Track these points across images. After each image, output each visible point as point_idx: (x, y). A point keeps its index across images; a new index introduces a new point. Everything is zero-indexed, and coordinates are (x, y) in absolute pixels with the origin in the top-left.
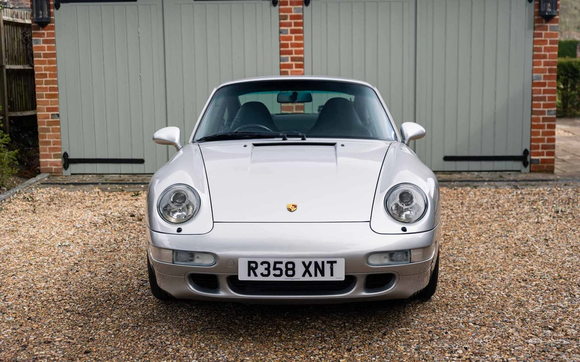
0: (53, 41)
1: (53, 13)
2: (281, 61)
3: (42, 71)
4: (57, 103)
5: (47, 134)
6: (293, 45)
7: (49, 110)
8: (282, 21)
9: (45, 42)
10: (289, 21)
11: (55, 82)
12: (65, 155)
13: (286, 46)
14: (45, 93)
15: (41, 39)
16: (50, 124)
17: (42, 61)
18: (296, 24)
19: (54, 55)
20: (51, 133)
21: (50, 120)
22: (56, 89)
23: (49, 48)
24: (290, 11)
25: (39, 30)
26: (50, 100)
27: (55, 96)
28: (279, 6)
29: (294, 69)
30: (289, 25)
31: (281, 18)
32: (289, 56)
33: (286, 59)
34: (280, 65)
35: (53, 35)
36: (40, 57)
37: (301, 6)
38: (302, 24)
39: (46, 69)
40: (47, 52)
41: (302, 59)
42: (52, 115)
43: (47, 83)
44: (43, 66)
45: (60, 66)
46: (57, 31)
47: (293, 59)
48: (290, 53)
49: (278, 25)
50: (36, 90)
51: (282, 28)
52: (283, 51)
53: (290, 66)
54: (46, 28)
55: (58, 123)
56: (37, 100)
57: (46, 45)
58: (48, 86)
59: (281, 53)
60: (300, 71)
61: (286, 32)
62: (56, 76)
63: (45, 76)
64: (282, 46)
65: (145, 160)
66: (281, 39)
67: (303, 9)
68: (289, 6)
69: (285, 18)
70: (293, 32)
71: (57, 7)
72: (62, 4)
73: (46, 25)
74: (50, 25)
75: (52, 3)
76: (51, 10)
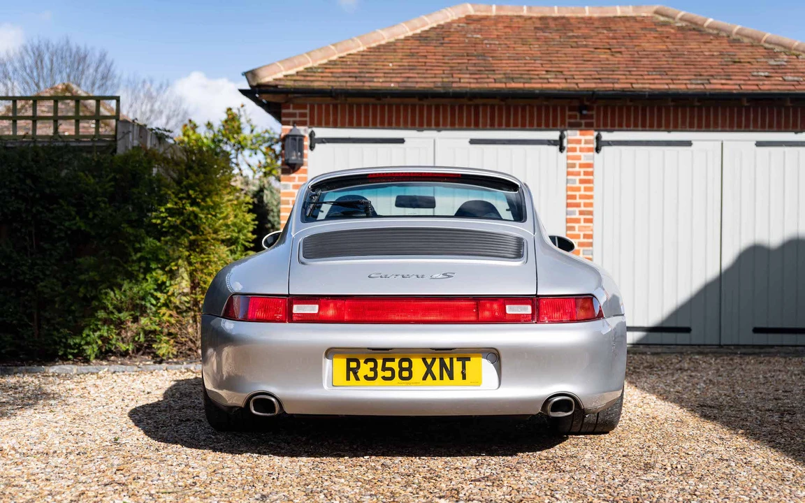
1: (307, 154)
2: (567, 214)
6: (582, 197)
8: (570, 170)
9: (295, 187)
10: (577, 169)
13: (574, 197)
15: (291, 184)
18: (586, 173)
24: (579, 158)
25: (289, 173)
28: (567, 151)
29: (582, 224)
30: (578, 174)
31: (569, 166)
32: (577, 210)
33: (573, 213)
34: (567, 219)
35: (305, 179)
37: (591, 154)
38: (591, 174)
41: (591, 213)
47: (581, 213)
48: (578, 205)
49: (565, 174)
51: (570, 177)
52: (570, 203)
53: (577, 221)
54: (299, 171)
57: (296, 191)
59: (568, 205)
60: (589, 227)
61: (574, 181)
64: (569, 197)
66: (568, 189)
67: (594, 157)
68: (578, 153)
69: (573, 166)
70: (582, 181)
71: (312, 148)
72: (317, 145)
73: (299, 169)
74: (302, 168)
75: (307, 143)
76: (305, 151)
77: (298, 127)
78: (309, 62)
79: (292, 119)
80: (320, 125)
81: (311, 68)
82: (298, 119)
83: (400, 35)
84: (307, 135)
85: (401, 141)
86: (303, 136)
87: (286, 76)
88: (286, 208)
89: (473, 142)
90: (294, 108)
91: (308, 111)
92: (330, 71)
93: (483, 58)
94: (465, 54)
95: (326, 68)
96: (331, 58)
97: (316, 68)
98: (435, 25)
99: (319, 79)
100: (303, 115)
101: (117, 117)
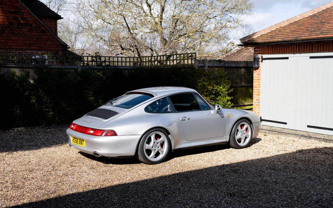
0: (260, 74)
3: (255, 85)
4: (259, 97)
5: (256, 109)
7: (257, 100)
9: (257, 74)
11: (259, 90)
12: (261, 118)
14: (256, 93)
15: (256, 73)
16: (257, 105)
17: (256, 81)
19: (259, 80)
20: (257, 109)
21: (257, 104)
22: (259, 92)
23: (259, 77)
25: (256, 70)
26: (257, 96)
27: (259, 95)
35: (260, 72)
36: (255, 80)
39: (257, 85)
42: (258, 102)
43: (257, 90)
44: (256, 83)
45: (261, 84)
55: (259, 105)
56: (253, 95)
57: (257, 76)
58: (257, 91)
62: (259, 87)
63: (256, 87)
65: (287, 123)
71: (262, 62)
72: (263, 60)
74: (259, 68)
75: (260, 60)
76: (260, 63)
77: (258, 55)
78: (263, 33)
79: (256, 52)
80: (264, 54)
81: (262, 35)
82: (258, 52)
83: (306, 16)
84: (260, 57)
85: (287, 58)
86: (259, 58)
87: (252, 39)
89: (311, 57)
90: (257, 49)
91: (261, 50)
92: (267, 35)
93: (324, 24)
94: (319, 23)
95: (267, 34)
96: (272, 30)
97: (264, 34)
98: (325, 9)
99: (261, 39)
100: (259, 51)
101: (195, 58)
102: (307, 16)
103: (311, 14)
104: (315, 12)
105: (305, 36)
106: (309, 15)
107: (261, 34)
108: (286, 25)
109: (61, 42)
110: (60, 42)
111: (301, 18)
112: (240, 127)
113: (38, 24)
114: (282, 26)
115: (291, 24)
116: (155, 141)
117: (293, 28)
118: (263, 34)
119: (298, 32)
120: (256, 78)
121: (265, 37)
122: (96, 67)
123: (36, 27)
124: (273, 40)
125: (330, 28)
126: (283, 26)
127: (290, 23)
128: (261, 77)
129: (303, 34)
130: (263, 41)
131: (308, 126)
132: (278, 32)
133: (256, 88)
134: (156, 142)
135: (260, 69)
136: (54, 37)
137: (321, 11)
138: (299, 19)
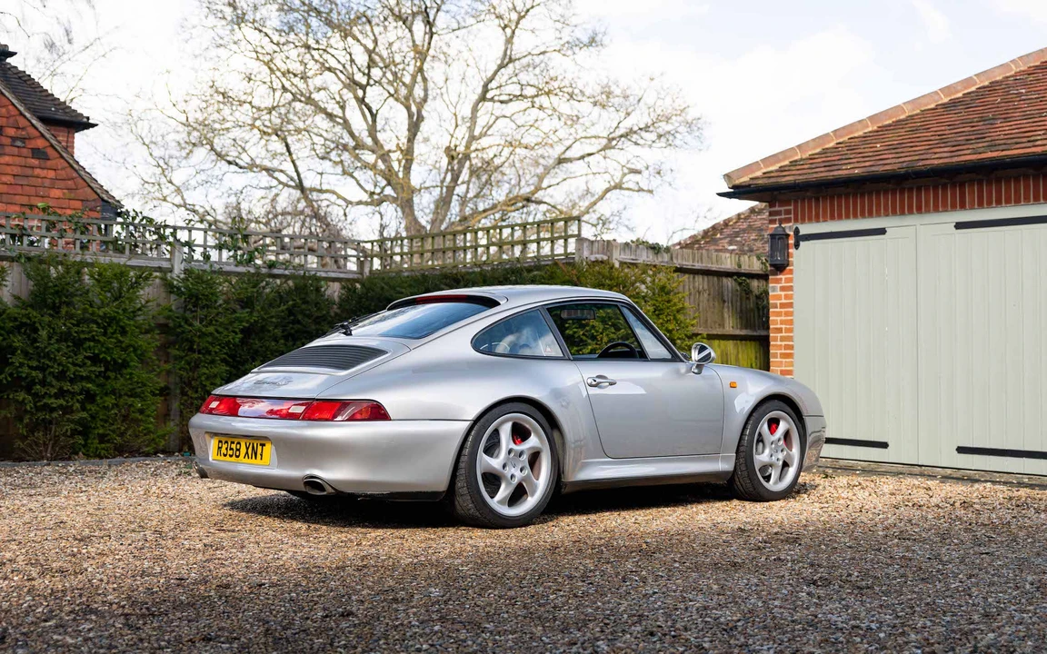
0: (790, 288)
1: (792, 254)
3: (777, 324)
4: (791, 364)
7: (782, 372)
9: (783, 289)
11: (790, 339)
14: (779, 352)
15: (779, 286)
17: (779, 312)
19: (791, 305)
22: (791, 347)
23: (787, 297)
25: (777, 275)
26: (784, 360)
27: (789, 356)
35: (790, 280)
36: (776, 307)
39: (782, 322)
40: (784, 301)
43: (782, 339)
44: (779, 318)
45: (795, 318)
46: (794, 276)
50: (771, 348)
54: (786, 272)
56: (771, 360)
57: (783, 293)
58: (783, 343)
62: (790, 330)
63: (780, 330)
65: (889, 444)
71: (797, 246)
72: (801, 243)
73: (785, 268)
74: (789, 267)
75: (791, 241)
76: (791, 250)
77: (783, 225)
78: (797, 154)
79: (777, 217)
80: (803, 221)
81: (796, 161)
82: (783, 217)
83: (930, 104)
84: (792, 233)
85: (882, 231)
86: (788, 236)
87: (764, 173)
88: (774, 312)
89: (959, 226)
90: (779, 206)
91: (792, 207)
92: (811, 161)
93: (991, 122)
94: (975, 120)
95: (811, 159)
96: (827, 146)
97: (801, 160)
98: (987, 83)
99: (794, 172)
100: (788, 212)
101: (579, 235)
102: (933, 106)
103: (946, 100)
104: (958, 92)
105: (937, 156)
106: (940, 102)
107: (791, 160)
108: (870, 132)
109: (99, 191)
110: (96, 192)
111: (914, 110)
112: (766, 426)
113: (23, 129)
114: (856, 135)
115: (883, 129)
116: (512, 446)
117: (893, 138)
118: (796, 158)
119: (912, 147)
120: (778, 302)
121: (806, 166)
122: (233, 268)
123: (14, 139)
124: (836, 173)
125: (1017, 131)
126: (861, 133)
127: (880, 125)
128: (794, 297)
129: (930, 151)
130: (801, 177)
131: (961, 450)
132: (849, 152)
133: (779, 335)
134: (516, 451)
135: (791, 270)
136: (75, 175)
137: (973, 89)
138: (907, 115)
